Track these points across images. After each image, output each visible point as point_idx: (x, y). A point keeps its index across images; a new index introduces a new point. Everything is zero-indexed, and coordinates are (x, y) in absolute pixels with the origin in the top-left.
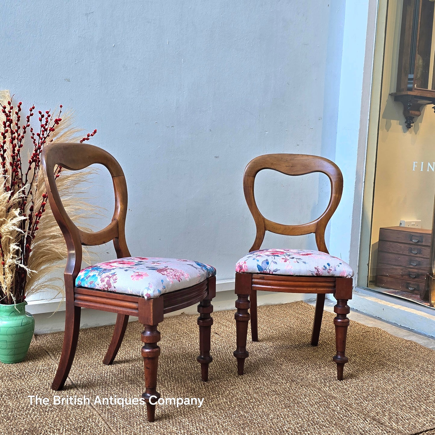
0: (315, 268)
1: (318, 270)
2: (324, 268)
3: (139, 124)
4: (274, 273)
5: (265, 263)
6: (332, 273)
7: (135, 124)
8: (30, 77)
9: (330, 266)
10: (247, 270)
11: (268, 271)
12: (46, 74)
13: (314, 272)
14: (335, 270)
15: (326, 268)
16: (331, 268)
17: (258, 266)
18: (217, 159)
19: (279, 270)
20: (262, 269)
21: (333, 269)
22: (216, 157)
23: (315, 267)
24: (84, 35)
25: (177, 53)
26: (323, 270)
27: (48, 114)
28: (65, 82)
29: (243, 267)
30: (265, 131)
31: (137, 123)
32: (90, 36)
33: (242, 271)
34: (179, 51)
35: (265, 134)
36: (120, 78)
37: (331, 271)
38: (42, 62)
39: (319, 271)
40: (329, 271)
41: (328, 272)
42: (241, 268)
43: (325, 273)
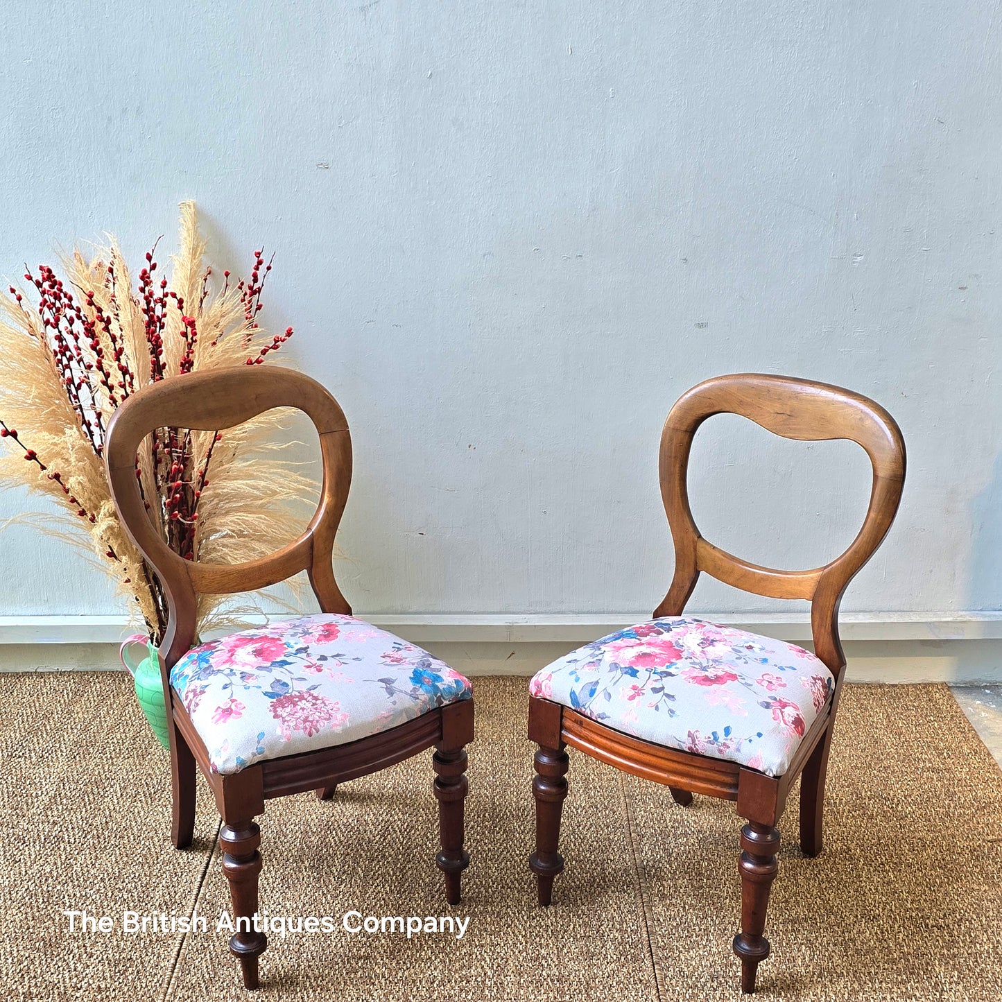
0: (690, 735)
1: (694, 741)
2: (712, 738)
3: (493, 255)
4: (599, 720)
5: (587, 692)
6: (728, 754)
7: (484, 256)
8: (242, 166)
9: (729, 737)
10: (550, 696)
11: (588, 712)
12: (275, 158)
13: (684, 743)
14: (738, 750)
15: (717, 740)
16: (728, 743)
17: (572, 693)
18: (701, 329)
19: (609, 717)
20: (578, 703)
21: (733, 746)
22: (700, 326)
23: (689, 732)
24: (358, 59)
25: (595, 75)
26: (707, 742)
27: (258, 257)
28: (319, 170)
29: (543, 687)
30: (855, 255)
31: (489, 254)
32: (372, 60)
33: (541, 694)
34: (600, 69)
35: (854, 262)
36: (445, 151)
37: (728, 750)
38: (267, 131)
39: (697, 742)
40: (722, 748)
41: (720, 751)
42: (538, 687)
43: (711, 751)
